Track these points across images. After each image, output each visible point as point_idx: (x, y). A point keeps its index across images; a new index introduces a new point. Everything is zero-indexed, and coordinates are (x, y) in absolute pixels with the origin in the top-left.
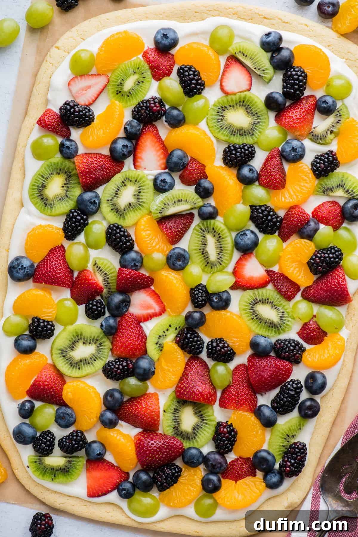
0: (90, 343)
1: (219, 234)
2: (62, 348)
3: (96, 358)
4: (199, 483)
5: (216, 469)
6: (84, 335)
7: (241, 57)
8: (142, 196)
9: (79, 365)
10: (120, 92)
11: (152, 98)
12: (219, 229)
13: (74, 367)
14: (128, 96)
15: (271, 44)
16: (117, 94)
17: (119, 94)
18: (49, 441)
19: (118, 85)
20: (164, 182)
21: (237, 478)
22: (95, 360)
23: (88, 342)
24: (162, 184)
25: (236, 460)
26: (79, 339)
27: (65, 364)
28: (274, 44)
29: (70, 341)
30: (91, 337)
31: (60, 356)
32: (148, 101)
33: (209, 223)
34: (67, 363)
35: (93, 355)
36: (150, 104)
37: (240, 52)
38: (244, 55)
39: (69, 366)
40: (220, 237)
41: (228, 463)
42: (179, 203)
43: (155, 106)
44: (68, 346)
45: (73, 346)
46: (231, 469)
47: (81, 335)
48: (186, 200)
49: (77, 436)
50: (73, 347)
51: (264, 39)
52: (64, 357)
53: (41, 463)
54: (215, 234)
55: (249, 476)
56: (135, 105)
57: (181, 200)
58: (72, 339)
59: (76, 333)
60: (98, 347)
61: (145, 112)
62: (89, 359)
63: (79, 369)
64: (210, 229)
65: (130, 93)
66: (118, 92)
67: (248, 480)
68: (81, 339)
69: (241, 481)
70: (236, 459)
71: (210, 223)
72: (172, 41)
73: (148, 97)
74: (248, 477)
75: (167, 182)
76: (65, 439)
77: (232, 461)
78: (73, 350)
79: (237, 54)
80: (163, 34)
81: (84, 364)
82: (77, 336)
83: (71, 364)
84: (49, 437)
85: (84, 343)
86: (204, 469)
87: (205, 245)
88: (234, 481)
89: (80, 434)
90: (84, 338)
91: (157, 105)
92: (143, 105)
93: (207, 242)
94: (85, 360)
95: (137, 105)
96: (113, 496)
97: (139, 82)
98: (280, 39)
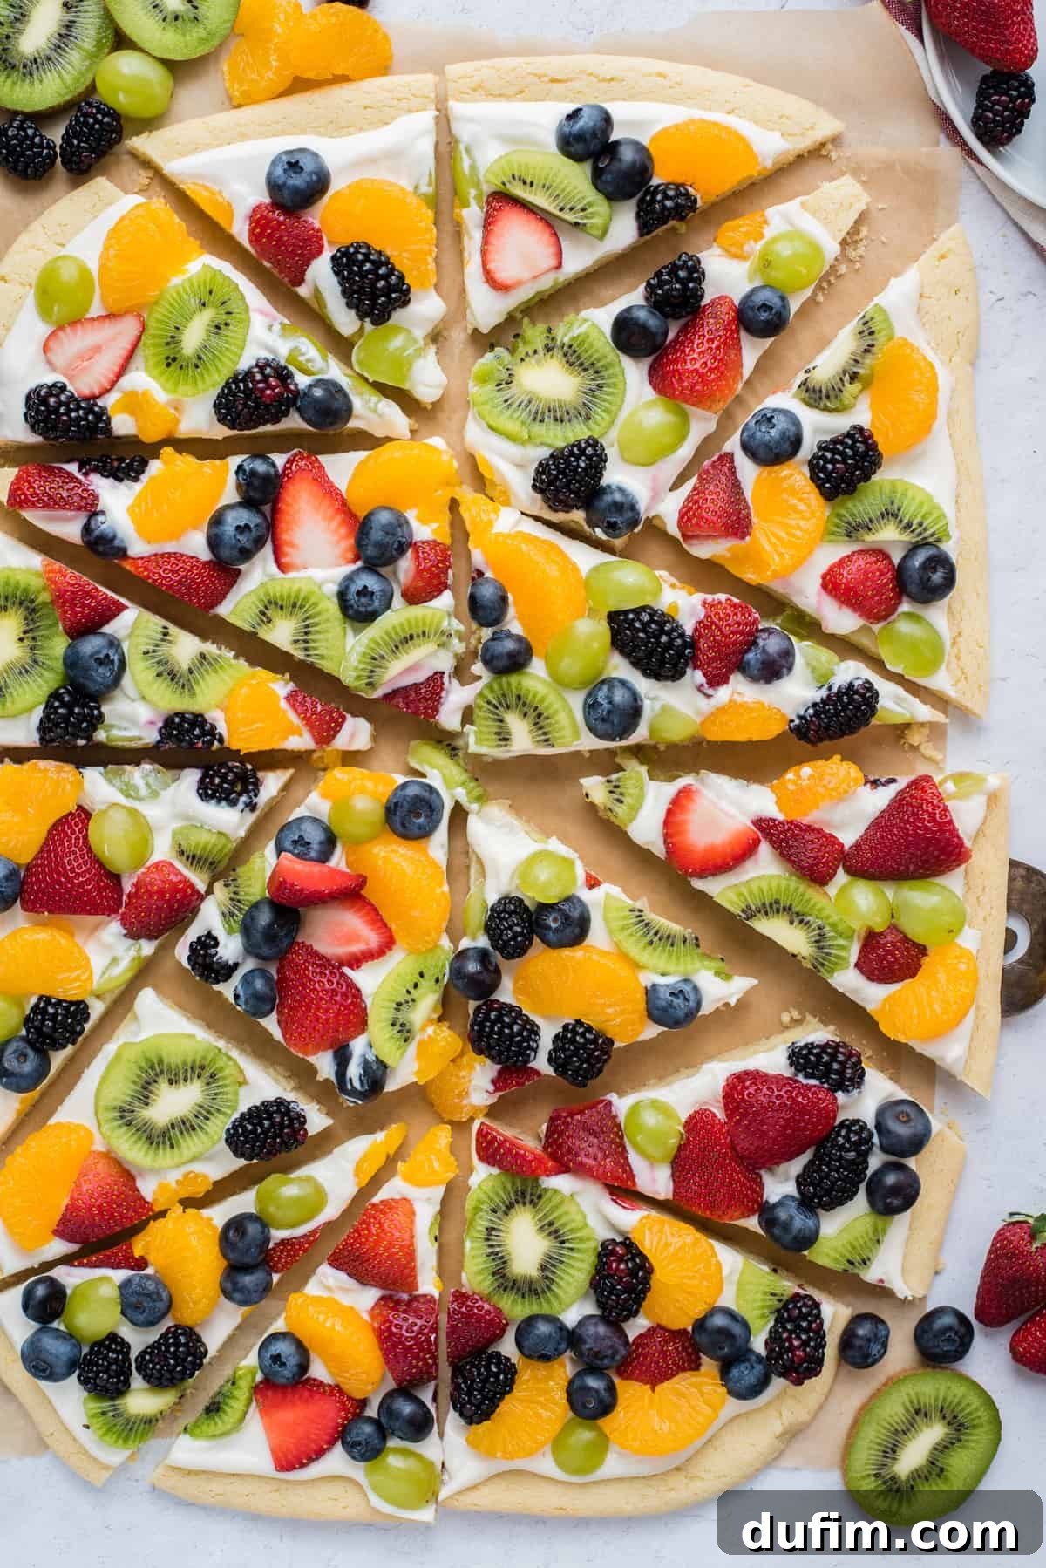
0: (186, 1080)
1: (536, 708)
2: (119, 1104)
3: (209, 1112)
4: (561, 1397)
5: (602, 1359)
6: (166, 1061)
7: (518, 191)
8: (314, 641)
9: (170, 1139)
10: (174, 359)
11: (257, 365)
12: (534, 696)
13: (158, 1143)
14: (197, 367)
15: (588, 136)
16: (168, 365)
17: (173, 364)
18: (116, 1361)
19: (168, 344)
20: (365, 595)
21: (656, 1377)
22: (207, 1119)
23: (182, 1076)
24: (363, 600)
25: (651, 1332)
26: (156, 1075)
27: (136, 1142)
28: (594, 134)
29: (134, 1082)
30: (185, 1063)
31: (120, 1126)
32: (249, 374)
33: (505, 686)
34: (140, 1138)
35: (201, 1106)
36: (255, 382)
37: (513, 177)
38: (525, 183)
39: (146, 1146)
40: (539, 715)
41: (631, 1340)
42: (406, 646)
43: (269, 387)
44: (132, 1097)
45: (145, 1093)
46: (638, 1357)
47: (161, 1062)
48: (424, 633)
49: (177, 1344)
50: (148, 1097)
51: (567, 130)
52: (129, 1124)
53: (117, 1414)
54: (525, 709)
55: (684, 1370)
56: (218, 390)
57: (412, 637)
58: (139, 1077)
59: (147, 1060)
60: (208, 1084)
61: (245, 405)
62: (191, 1117)
63: (172, 1147)
64: (512, 700)
65: (200, 358)
66: (170, 361)
67: (682, 1383)
68: (162, 1072)
69: (666, 1384)
70: (649, 1330)
71: (509, 684)
72: (314, 177)
73: (245, 363)
74: (681, 1375)
75: (372, 593)
76: (150, 1354)
77: (641, 1336)
78: (147, 1104)
79: (508, 186)
80: (289, 163)
81: (181, 1133)
82: (152, 1067)
83: (150, 1140)
84: (114, 1351)
85: (171, 1082)
86: (571, 1358)
87: (506, 739)
88: (648, 1386)
89: (183, 1339)
90: (170, 1071)
91: (273, 381)
92: (238, 387)
93: (509, 733)
94: (184, 1123)
95: (223, 390)
96: (337, 1460)
97: (218, 327)
98: (607, 120)
